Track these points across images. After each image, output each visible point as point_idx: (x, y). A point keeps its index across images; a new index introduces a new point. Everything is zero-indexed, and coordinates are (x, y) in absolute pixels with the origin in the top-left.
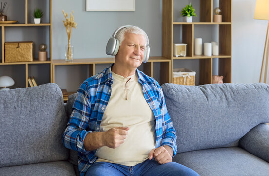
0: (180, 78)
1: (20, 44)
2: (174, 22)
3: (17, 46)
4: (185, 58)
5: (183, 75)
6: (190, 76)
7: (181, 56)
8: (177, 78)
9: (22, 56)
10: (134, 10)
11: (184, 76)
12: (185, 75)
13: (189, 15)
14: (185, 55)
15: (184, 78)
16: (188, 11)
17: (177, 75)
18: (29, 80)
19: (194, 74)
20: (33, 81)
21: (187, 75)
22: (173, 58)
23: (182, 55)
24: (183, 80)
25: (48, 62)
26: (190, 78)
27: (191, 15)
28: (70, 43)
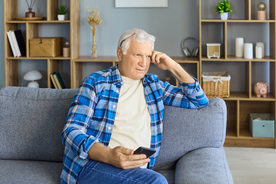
0: (210, 82)
1: (43, 39)
2: (202, 19)
3: (39, 42)
4: (219, 59)
5: (214, 79)
6: (223, 81)
7: (213, 58)
8: (207, 82)
9: (45, 52)
10: (167, 6)
11: (214, 81)
12: (217, 79)
13: (222, 11)
14: (219, 57)
15: (215, 83)
16: (221, 7)
17: (206, 78)
18: (51, 76)
19: (228, 78)
20: (55, 76)
21: (219, 80)
22: (201, 59)
23: (214, 56)
24: (215, 85)
25: (69, 58)
26: (222, 83)
27: (225, 11)
28: (94, 40)
